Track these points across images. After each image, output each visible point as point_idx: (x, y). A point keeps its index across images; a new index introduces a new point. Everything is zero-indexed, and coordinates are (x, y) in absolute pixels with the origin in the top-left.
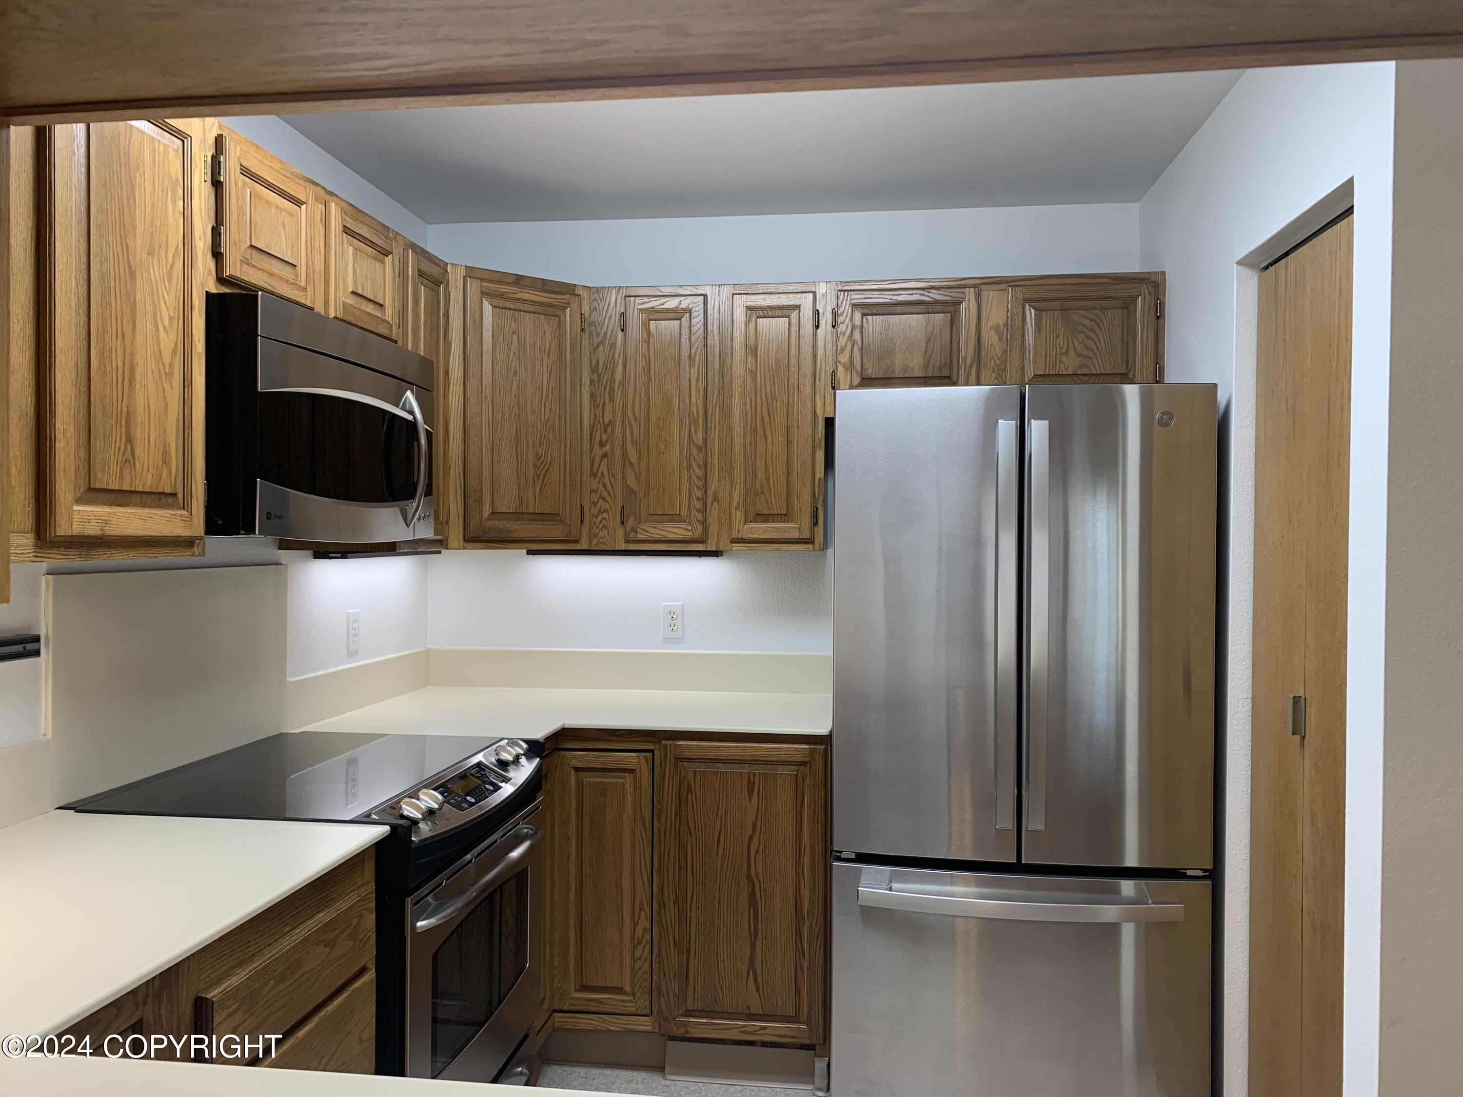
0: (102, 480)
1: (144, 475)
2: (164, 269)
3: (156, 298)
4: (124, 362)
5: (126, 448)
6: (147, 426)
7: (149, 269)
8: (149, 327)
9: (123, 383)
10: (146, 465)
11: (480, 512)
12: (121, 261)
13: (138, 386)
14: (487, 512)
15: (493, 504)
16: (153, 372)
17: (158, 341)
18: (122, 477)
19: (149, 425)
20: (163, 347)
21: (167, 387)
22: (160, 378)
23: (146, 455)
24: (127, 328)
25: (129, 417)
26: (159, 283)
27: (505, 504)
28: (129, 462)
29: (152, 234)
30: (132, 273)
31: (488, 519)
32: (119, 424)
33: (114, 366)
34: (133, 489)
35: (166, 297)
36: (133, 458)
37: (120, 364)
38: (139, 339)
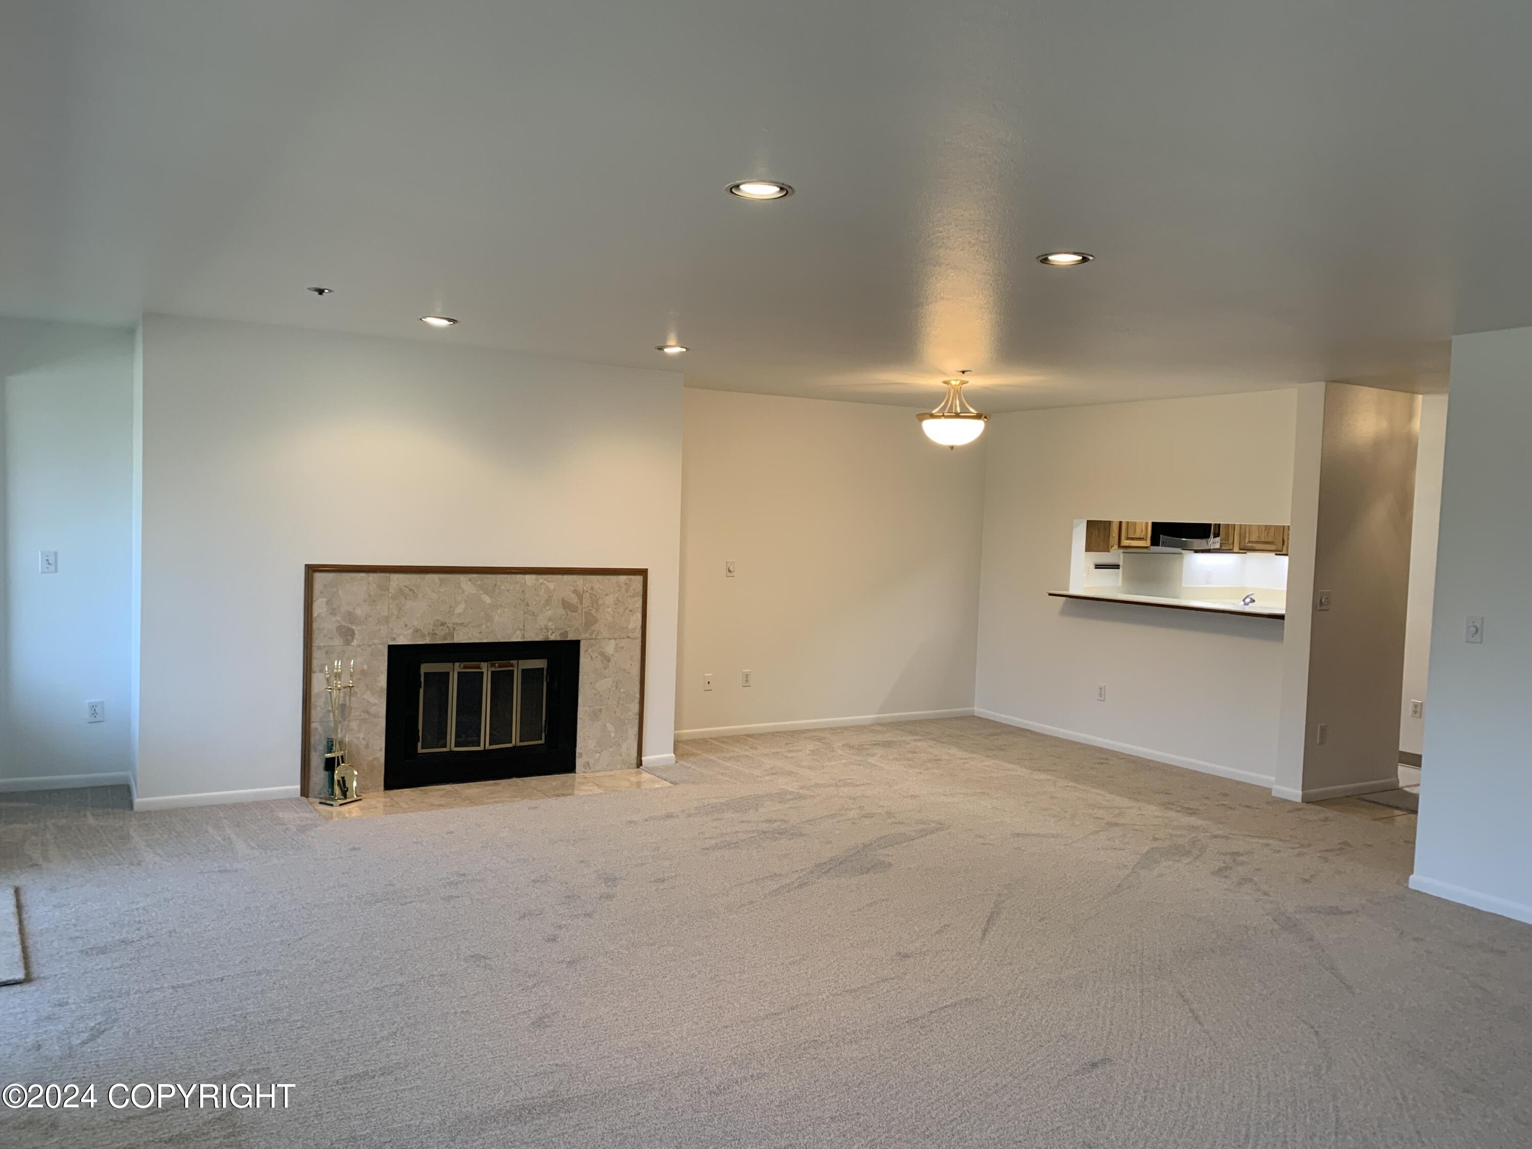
11: (1245, 541)
14: (1247, 541)
15: (1249, 539)
27: (1254, 538)
31: (1248, 543)
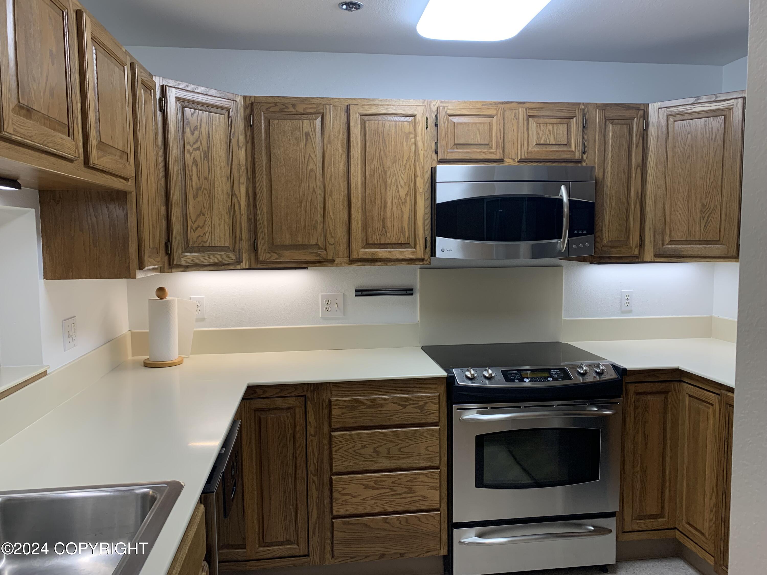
0: (371, 241)
1: (391, 238)
2: (402, 166)
3: (397, 177)
4: (381, 202)
5: (382, 230)
6: (393, 221)
7: (393, 168)
8: (394, 188)
9: (381, 209)
10: (392, 235)
12: (380, 169)
13: (388, 209)
15: (671, 235)
16: (395, 203)
17: (398, 192)
18: (380, 239)
19: (394, 221)
20: (400, 193)
21: (403, 207)
22: (400, 204)
23: (392, 231)
24: (383, 191)
25: (383, 220)
26: (399, 172)
27: (679, 235)
28: (384, 234)
29: (395, 156)
30: (385, 172)
32: (379, 223)
33: (377, 204)
34: (386, 243)
35: (403, 176)
36: (386, 232)
37: (379, 203)
38: (389, 193)
